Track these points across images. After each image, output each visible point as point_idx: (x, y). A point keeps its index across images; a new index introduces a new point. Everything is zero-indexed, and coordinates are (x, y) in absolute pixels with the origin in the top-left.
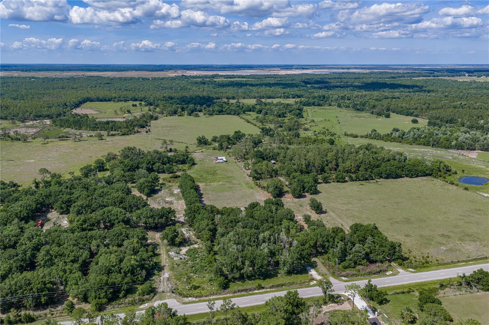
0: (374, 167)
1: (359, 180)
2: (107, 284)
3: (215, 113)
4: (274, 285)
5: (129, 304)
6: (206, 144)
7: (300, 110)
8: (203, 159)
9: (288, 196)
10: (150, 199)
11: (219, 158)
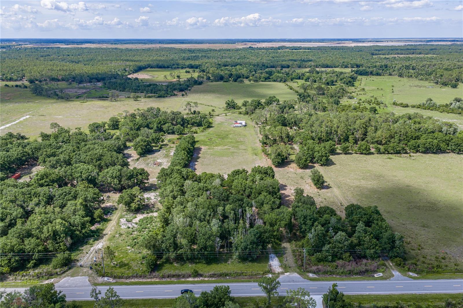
0: (411, 138)
1: (389, 153)
2: (12, 250)
3: (262, 79)
4: (216, 273)
5: (33, 277)
6: (235, 108)
7: (353, 78)
8: (222, 122)
9: (294, 165)
10: (141, 159)
11: (239, 122)
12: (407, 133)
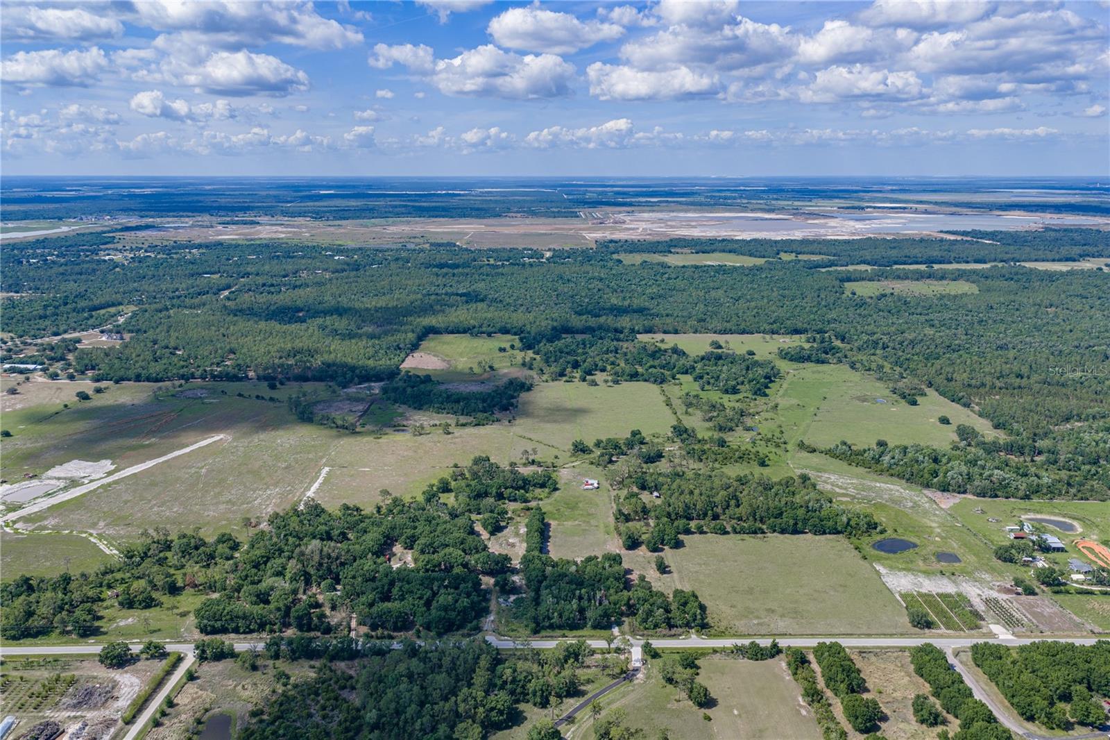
1: (744, 533)
3: (626, 376)
4: (577, 635)
5: (458, 636)
6: (584, 453)
7: (768, 378)
8: (570, 481)
9: (643, 547)
10: (492, 538)
11: (590, 482)
12: (769, 509)
